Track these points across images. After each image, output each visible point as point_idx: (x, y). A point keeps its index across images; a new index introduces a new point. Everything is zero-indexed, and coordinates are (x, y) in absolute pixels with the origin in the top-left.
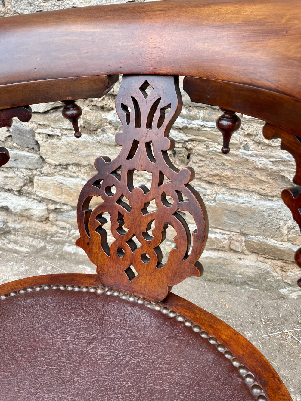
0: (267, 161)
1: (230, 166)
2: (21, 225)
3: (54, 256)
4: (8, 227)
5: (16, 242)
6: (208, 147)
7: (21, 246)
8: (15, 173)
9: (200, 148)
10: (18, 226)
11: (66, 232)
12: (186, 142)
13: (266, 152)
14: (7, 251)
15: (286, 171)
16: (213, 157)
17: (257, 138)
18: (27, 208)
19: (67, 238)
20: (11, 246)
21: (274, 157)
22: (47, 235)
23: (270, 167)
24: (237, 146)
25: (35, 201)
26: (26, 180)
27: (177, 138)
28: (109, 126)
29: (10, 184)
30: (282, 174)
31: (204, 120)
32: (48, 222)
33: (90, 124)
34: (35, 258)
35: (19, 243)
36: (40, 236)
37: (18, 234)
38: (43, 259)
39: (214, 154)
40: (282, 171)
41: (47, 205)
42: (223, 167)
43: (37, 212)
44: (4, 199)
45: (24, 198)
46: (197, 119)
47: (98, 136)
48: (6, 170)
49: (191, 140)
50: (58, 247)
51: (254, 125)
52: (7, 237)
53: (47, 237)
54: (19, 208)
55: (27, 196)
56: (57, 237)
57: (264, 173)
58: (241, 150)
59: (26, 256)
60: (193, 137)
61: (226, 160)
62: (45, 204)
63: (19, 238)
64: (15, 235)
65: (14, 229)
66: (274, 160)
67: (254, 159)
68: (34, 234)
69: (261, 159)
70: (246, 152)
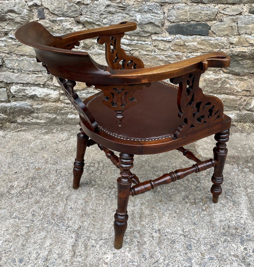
0: (163, 57)
1: (149, 60)
2: (42, 106)
3: (61, 123)
4: (33, 108)
5: (37, 118)
6: (140, 52)
7: (40, 120)
8: (42, 74)
9: (136, 53)
10: (40, 107)
11: (70, 106)
12: (131, 50)
13: (162, 53)
14: (31, 124)
15: (171, 60)
16: (142, 56)
17: (158, 47)
18: (48, 94)
19: (70, 110)
20: (34, 121)
21: (166, 55)
22: (58, 109)
23: (165, 59)
24: (151, 51)
25: (52, 90)
26: (49, 77)
27: (127, 49)
28: (96, 46)
29: (39, 81)
30: (170, 62)
31: (137, 41)
32: (59, 102)
33: (87, 45)
34: (49, 125)
35: (39, 118)
36: (54, 111)
37: (39, 112)
38: (54, 125)
39: (142, 55)
40: (170, 60)
41: (59, 91)
42: (146, 61)
43: (54, 96)
44: (34, 90)
45: (46, 89)
46: (134, 40)
47: (91, 50)
48: (37, 73)
49: (133, 50)
50: (63, 117)
51: (156, 42)
52: (32, 115)
53: (57, 111)
54: (43, 94)
55: (47, 88)
56: (64, 110)
57: (163, 62)
58: (153, 53)
59: (44, 125)
60: (133, 48)
61: (148, 58)
62: (58, 90)
63: (40, 115)
64: (37, 113)
65: (38, 109)
66: (166, 56)
67: (158, 56)
68: (50, 111)
69: (161, 56)
70: (155, 53)
